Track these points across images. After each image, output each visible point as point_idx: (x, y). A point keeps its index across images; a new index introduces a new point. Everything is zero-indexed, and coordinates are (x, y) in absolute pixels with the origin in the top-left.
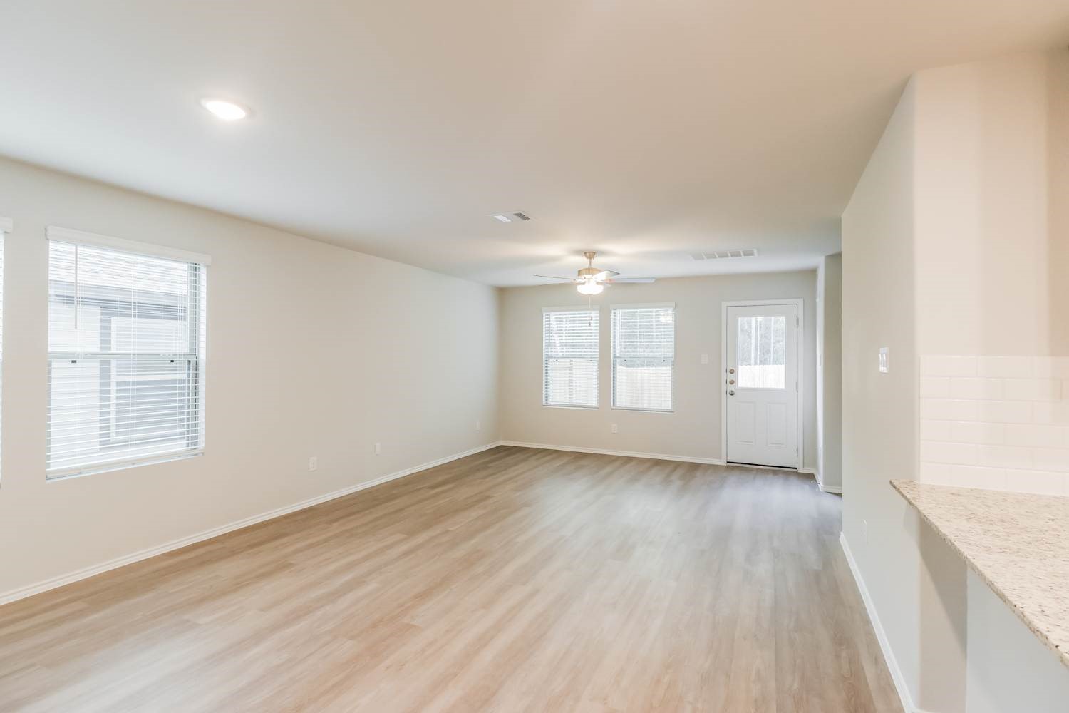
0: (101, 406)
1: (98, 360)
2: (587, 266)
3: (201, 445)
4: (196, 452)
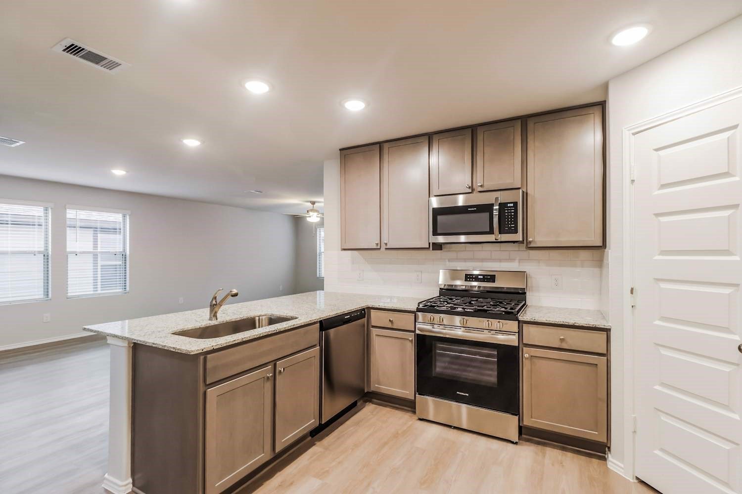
0: (94, 277)
1: (92, 254)
2: (312, 208)
3: (128, 289)
4: (126, 292)
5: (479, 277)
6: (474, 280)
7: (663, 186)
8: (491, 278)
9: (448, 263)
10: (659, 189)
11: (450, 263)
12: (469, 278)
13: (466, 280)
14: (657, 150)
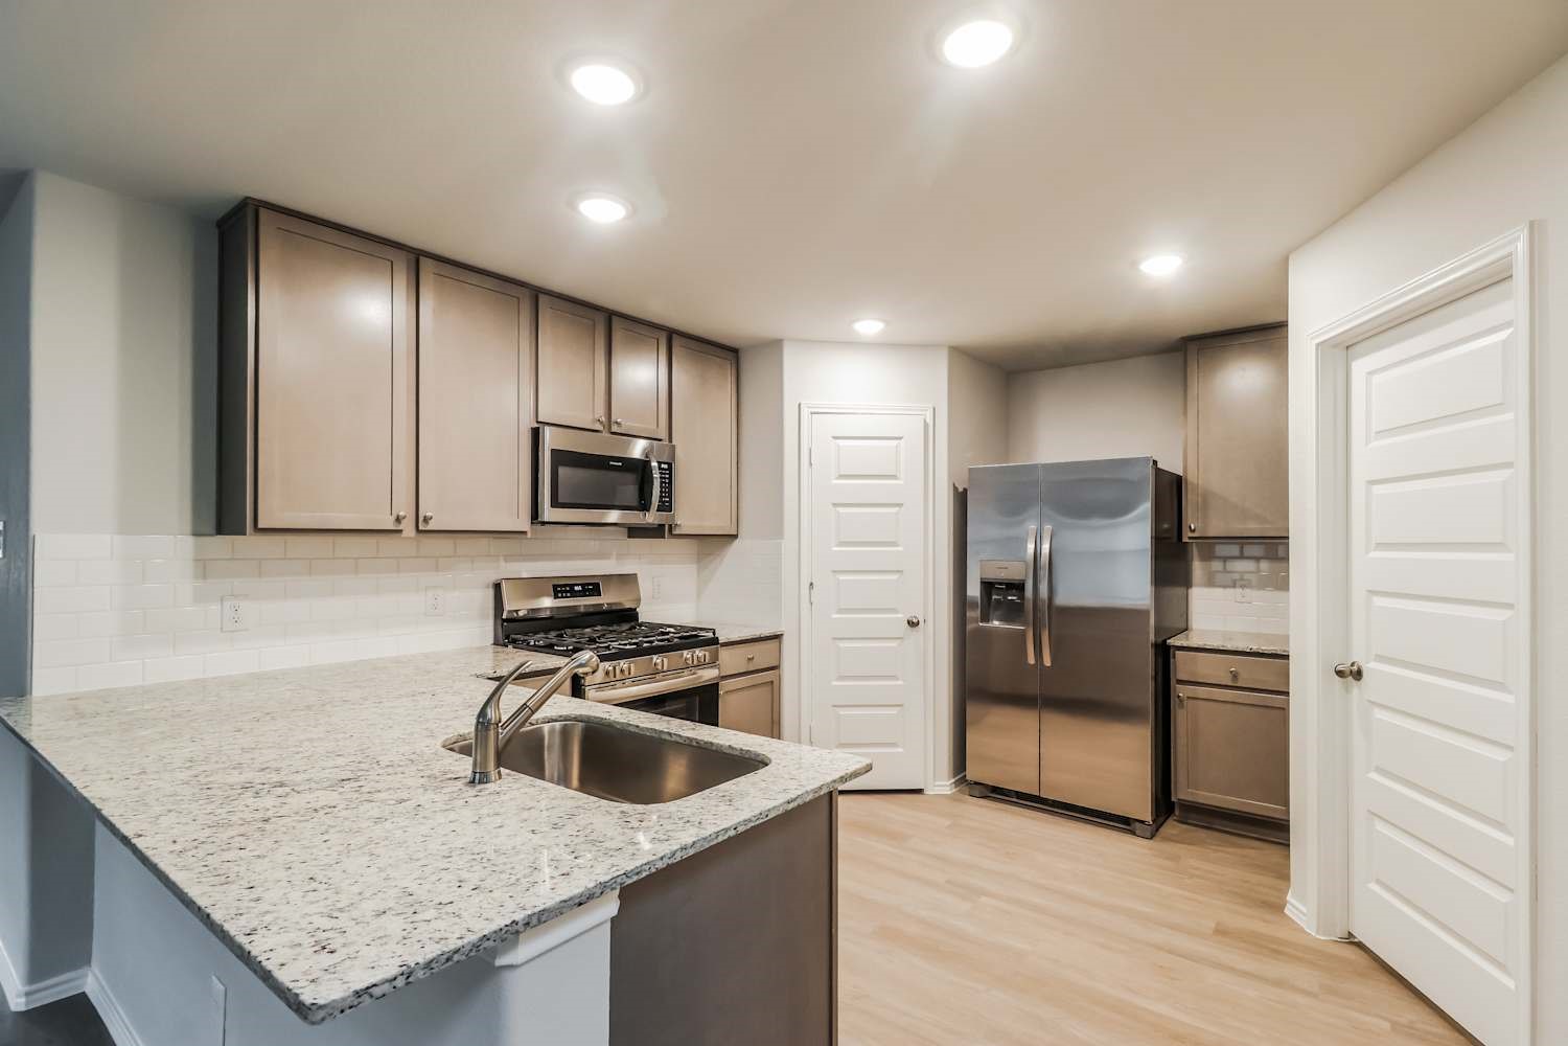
5: (576, 588)
6: (569, 595)
7: (841, 477)
8: (592, 588)
9: (502, 563)
10: (837, 478)
11: (508, 564)
12: (559, 591)
13: (556, 597)
14: (835, 438)
